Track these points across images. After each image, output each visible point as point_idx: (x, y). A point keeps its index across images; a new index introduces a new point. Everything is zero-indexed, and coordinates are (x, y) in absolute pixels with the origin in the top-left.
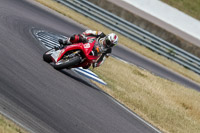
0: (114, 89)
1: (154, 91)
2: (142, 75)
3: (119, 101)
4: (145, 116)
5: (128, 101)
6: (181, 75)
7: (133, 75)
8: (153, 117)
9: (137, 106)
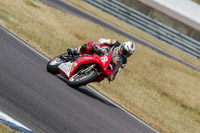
0: (7, 20)
1: (47, 21)
2: (35, 6)
3: (13, 32)
4: (38, 47)
5: (21, 32)
6: (74, 6)
7: (26, 6)
8: (46, 48)
9: (31, 37)
